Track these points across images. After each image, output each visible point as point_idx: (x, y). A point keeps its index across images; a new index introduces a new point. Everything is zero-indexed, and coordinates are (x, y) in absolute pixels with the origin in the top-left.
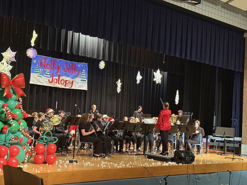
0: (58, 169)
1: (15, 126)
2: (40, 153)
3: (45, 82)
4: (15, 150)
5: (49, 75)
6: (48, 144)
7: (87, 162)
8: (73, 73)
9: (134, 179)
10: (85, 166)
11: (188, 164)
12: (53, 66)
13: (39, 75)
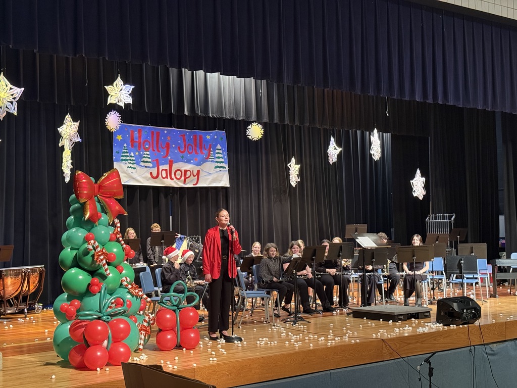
0: (211, 359)
1: (112, 277)
2: (168, 329)
3: (143, 178)
4: (122, 326)
5: (150, 162)
6: (181, 308)
7: (261, 339)
8: (197, 153)
10: (260, 347)
11: (469, 325)
12: (157, 143)
13: (130, 165)
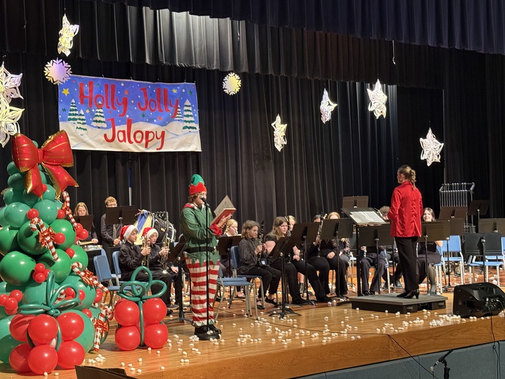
0: (182, 360)
1: (61, 262)
2: (129, 324)
3: (96, 141)
4: (74, 321)
5: (104, 122)
6: (145, 299)
7: (242, 336)
8: (161, 111)
9: (365, 368)
10: (241, 345)
11: (493, 317)
12: (112, 100)
13: (79, 126)
